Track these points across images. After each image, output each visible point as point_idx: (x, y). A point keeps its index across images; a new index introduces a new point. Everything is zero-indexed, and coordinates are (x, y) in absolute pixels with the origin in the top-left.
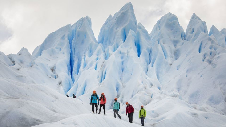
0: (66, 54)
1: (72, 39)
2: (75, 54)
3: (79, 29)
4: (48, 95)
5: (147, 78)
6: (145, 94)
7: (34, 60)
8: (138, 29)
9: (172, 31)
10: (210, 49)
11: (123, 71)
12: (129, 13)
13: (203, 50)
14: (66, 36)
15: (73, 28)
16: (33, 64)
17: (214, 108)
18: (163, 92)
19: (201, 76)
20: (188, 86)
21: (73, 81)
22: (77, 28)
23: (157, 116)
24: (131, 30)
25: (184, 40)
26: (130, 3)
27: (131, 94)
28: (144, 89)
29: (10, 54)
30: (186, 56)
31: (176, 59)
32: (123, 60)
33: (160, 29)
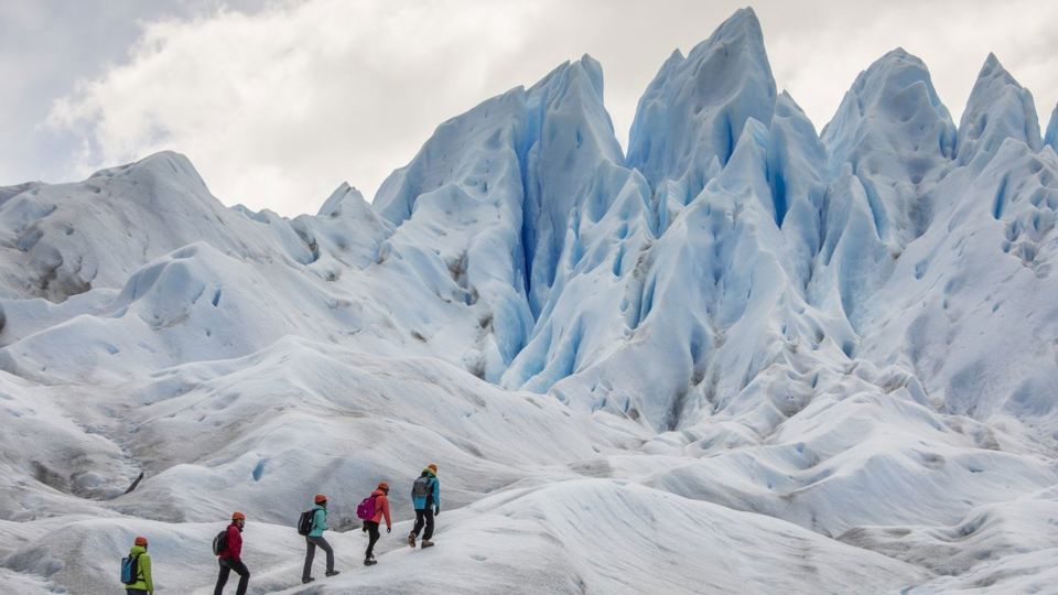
0: (505, 206)
1: (529, 148)
2: (540, 205)
3: (556, 108)
4: (450, 392)
5: (802, 312)
6: (792, 376)
7: (387, 238)
8: (776, 118)
9: (908, 122)
10: (1033, 206)
11: (717, 278)
12: (747, 53)
13: (1009, 205)
14: (506, 133)
15: (533, 103)
16: (384, 252)
17: (1031, 426)
18: (856, 365)
19: (995, 309)
20: (948, 343)
21: (535, 311)
22: (548, 106)
23: (814, 461)
24: (750, 118)
25: (949, 158)
26: (750, 10)
27: (742, 371)
28: (787, 355)
29: (300, 216)
30: (950, 229)
31: (919, 233)
32: (719, 238)
33: (862, 114)
